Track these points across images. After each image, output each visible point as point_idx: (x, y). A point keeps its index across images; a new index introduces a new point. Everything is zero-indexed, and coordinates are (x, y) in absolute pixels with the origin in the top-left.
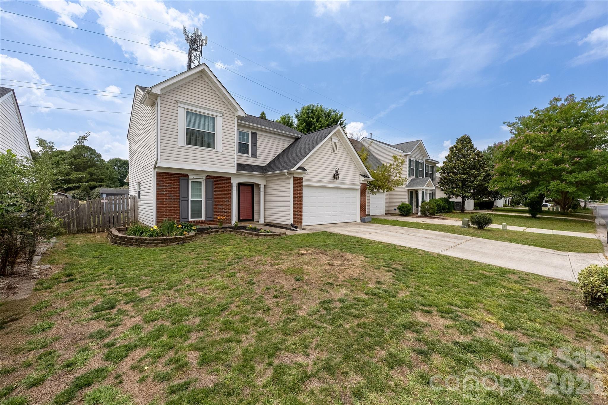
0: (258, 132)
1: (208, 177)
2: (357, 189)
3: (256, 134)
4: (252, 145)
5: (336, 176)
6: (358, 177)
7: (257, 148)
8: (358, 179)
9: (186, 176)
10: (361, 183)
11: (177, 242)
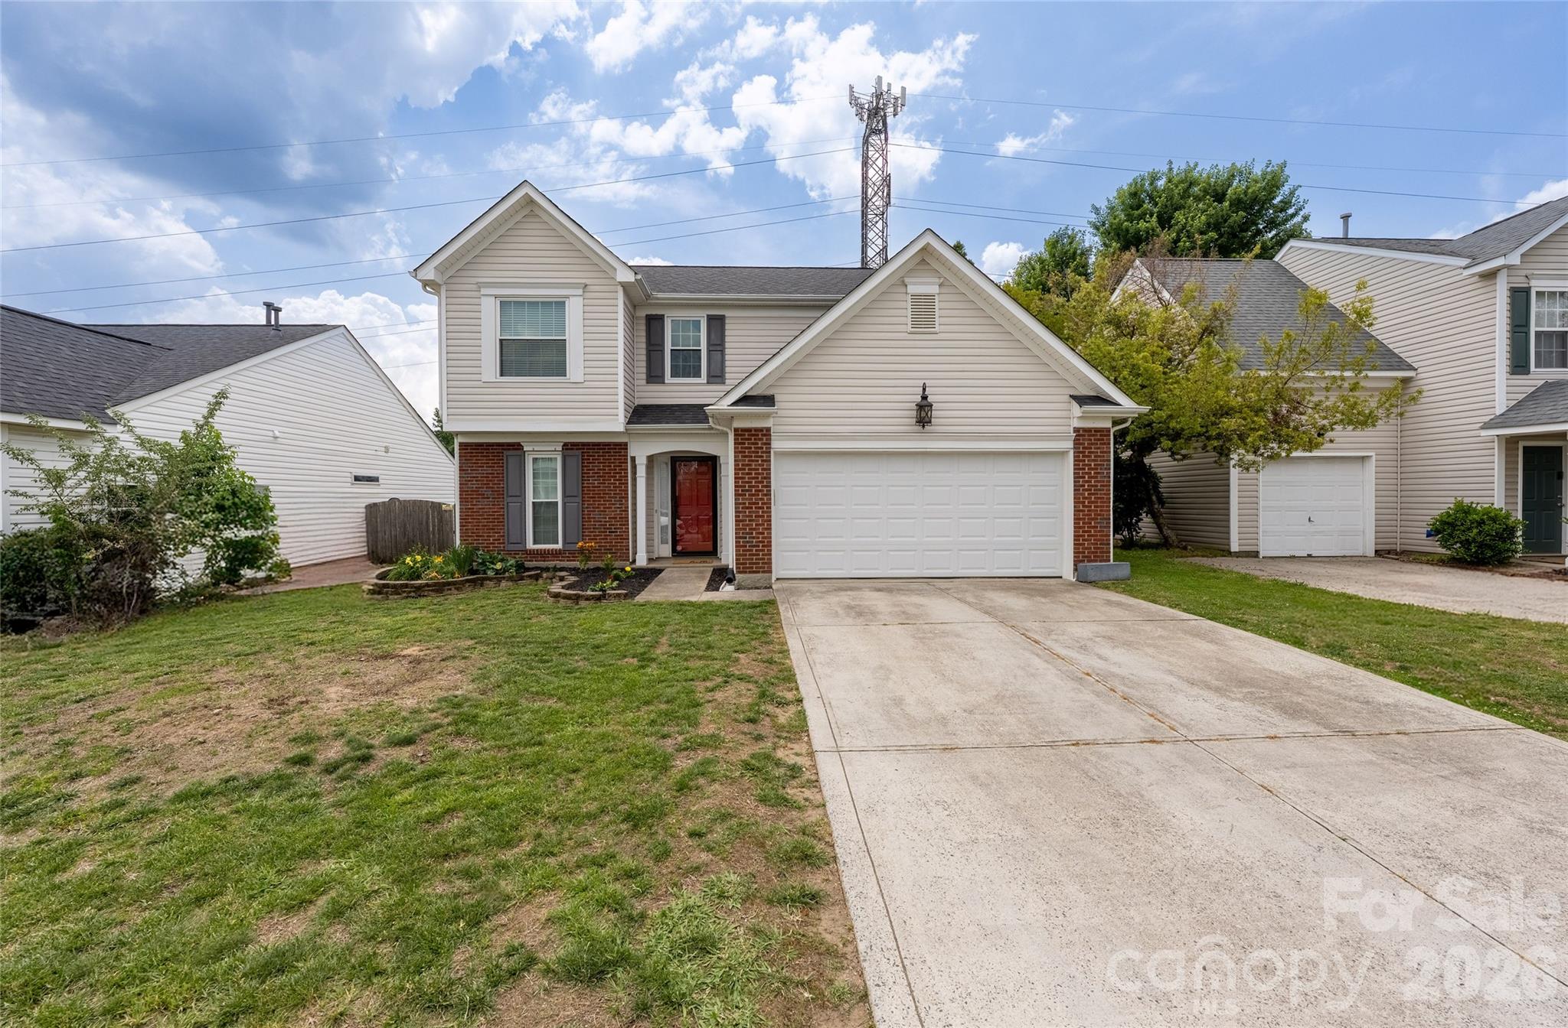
0: (727, 313)
1: (568, 447)
2: (1063, 454)
3: (721, 319)
4: (709, 351)
5: (923, 413)
6: (1064, 406)
7: (727, 357)
8: (1064, 414)
9: (517, 447)
10: (1076, 430)
11: (405, 595)
